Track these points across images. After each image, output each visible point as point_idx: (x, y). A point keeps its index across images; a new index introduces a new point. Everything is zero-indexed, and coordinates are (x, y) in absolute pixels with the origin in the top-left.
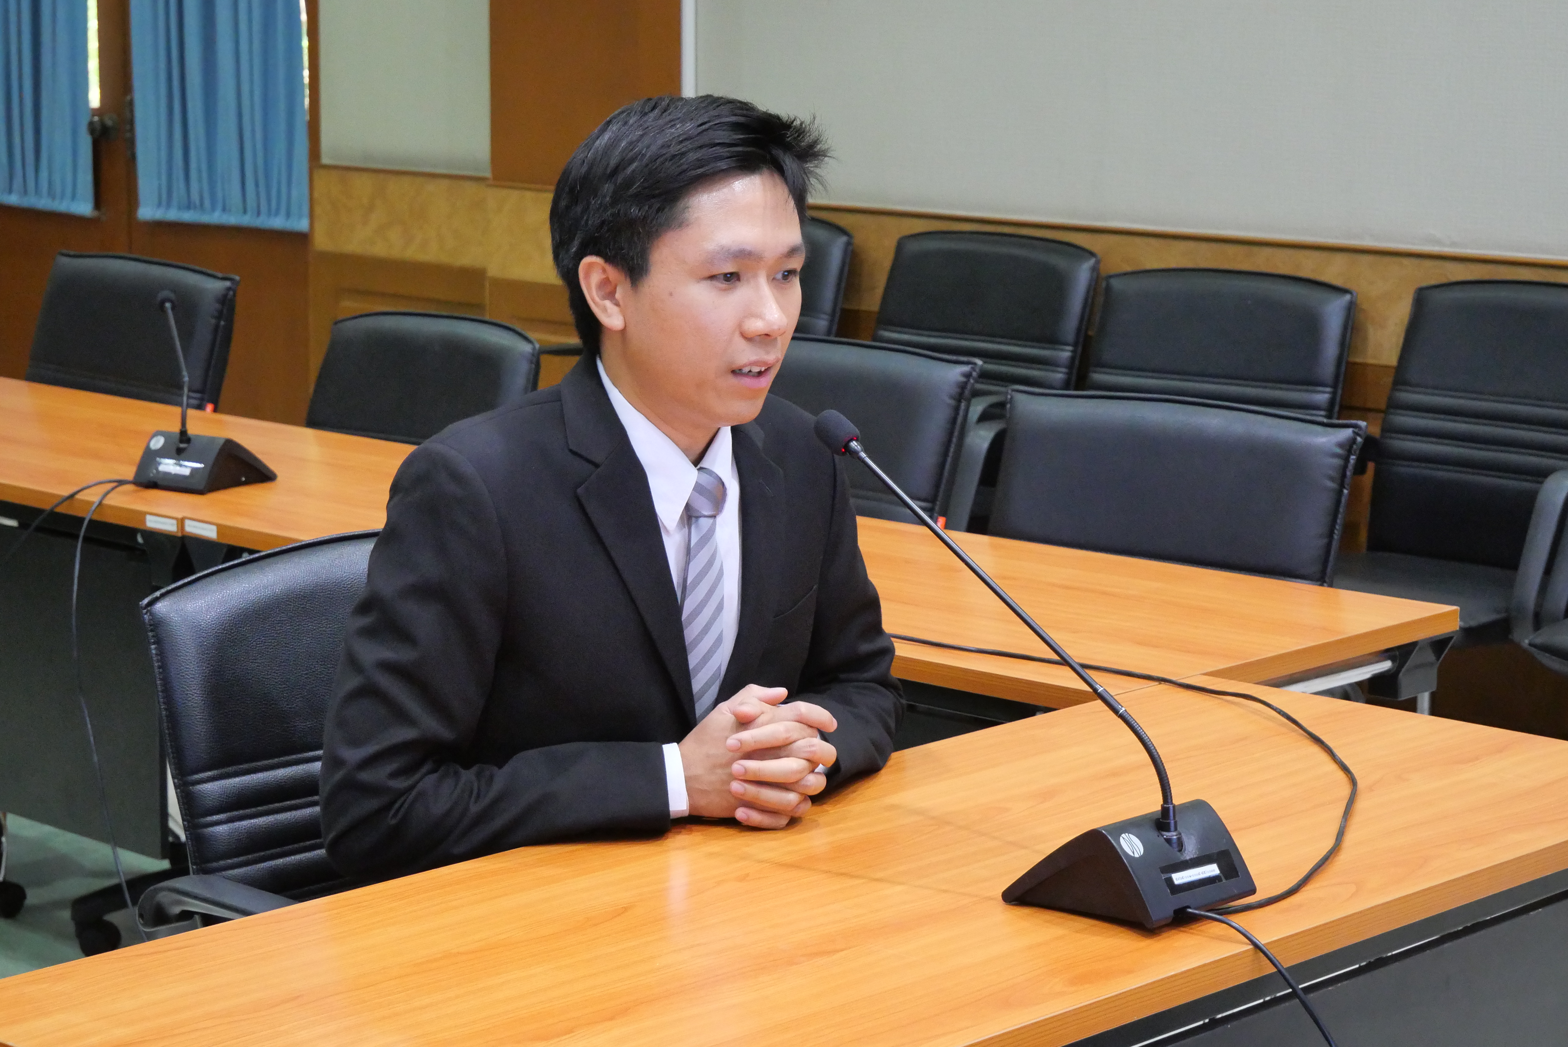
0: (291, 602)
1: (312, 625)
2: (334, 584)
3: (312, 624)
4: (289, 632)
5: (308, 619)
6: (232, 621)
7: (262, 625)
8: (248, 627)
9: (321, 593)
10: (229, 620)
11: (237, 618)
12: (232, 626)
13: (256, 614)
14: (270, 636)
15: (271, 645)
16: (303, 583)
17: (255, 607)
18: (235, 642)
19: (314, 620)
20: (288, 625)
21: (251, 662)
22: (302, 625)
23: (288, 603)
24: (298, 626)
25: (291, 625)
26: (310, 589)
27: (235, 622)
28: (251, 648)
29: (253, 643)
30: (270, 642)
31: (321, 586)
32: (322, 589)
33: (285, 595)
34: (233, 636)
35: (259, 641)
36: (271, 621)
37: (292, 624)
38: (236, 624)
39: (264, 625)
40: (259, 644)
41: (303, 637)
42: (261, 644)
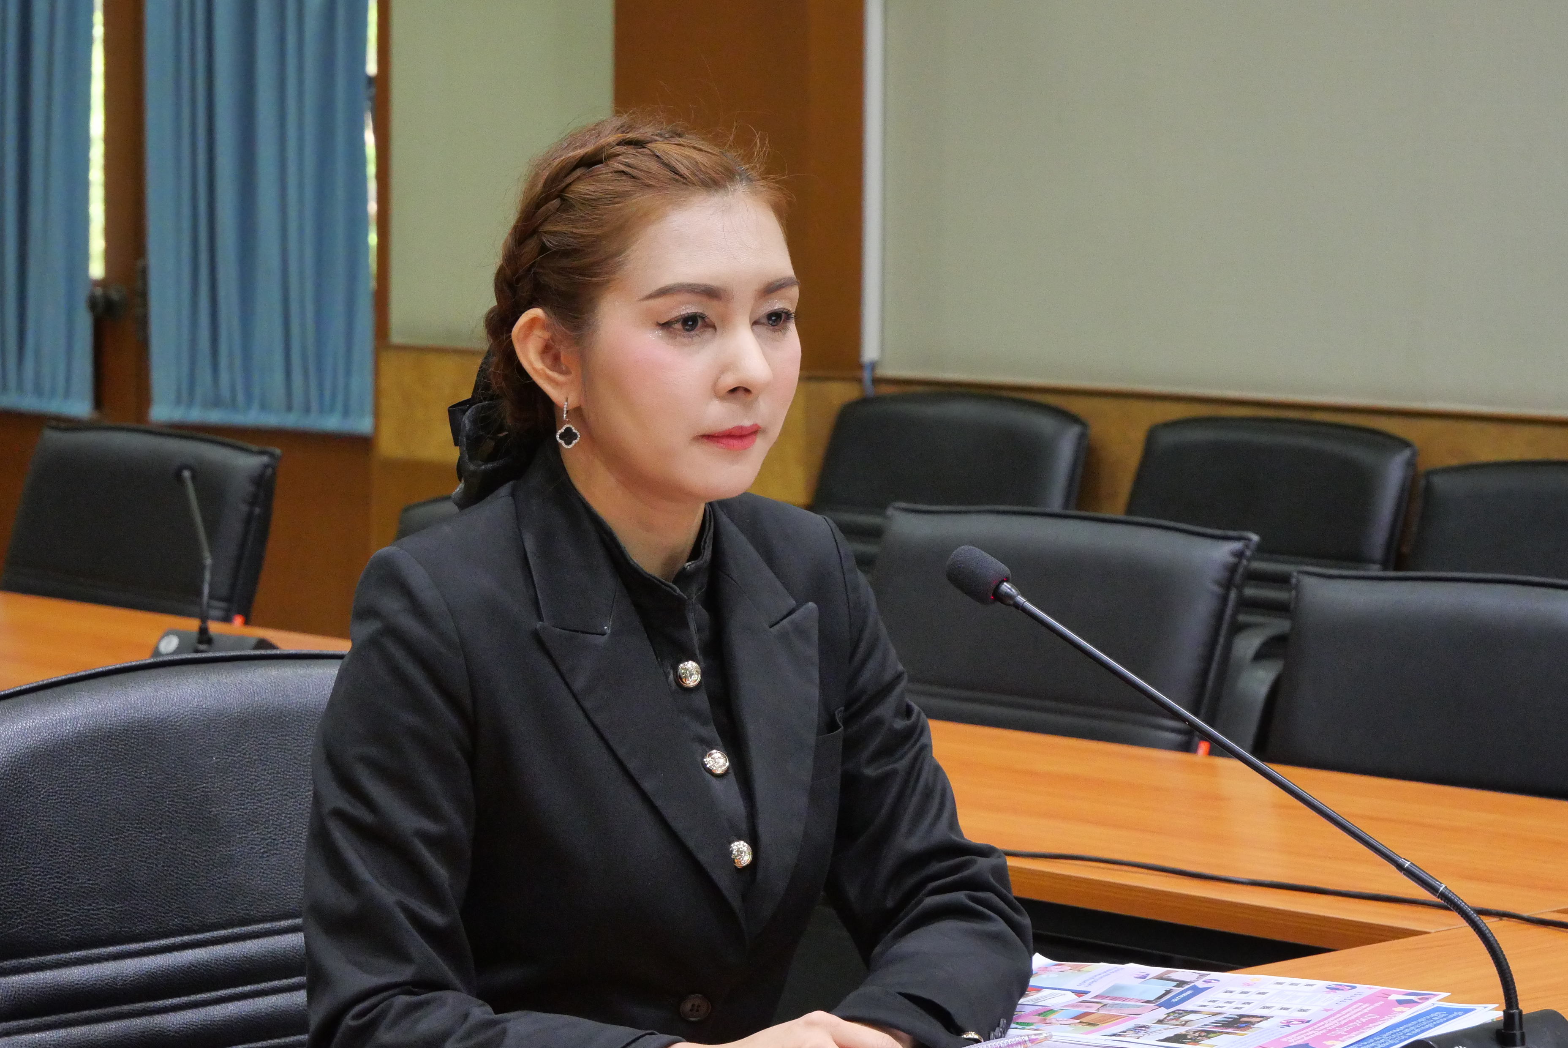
0: (97, 741)
1: (125, 774)
2: (158, 719)
3: (125, 772)
4: (94, 781)
5: (121, 765)
6: (16, 763)
7: (57, 771)
8: (38, 772)
9: (139, 731)
10: (11, 762)
11: (22, 760)
12: (15, 770)
13: (48, 755)
14: (67, 786)
15: (69, 798)
16: (115, 717)
17: (47, 746)
18: (19, 792)
19: (129, 768)
20: (92, 772)
21: (40, 820)
22: (111, 774)
23: (93, 742)
24: (107, 774)
25: (96, 773)
26: (123, 726)
27: (19, 765)
28: (40, 800)
29: (43, 794)
30: (67, 794)
31: (138, 722)
32: (141, 726)
33: (89, 733)
34: (16, 784)
35: (52, 792)
36: (69, 765)
37: (98, 771)
38: (20, 767)
39: (59, 770)
40: (52, 796)
41: (113, 789)
42: (55, 796)
